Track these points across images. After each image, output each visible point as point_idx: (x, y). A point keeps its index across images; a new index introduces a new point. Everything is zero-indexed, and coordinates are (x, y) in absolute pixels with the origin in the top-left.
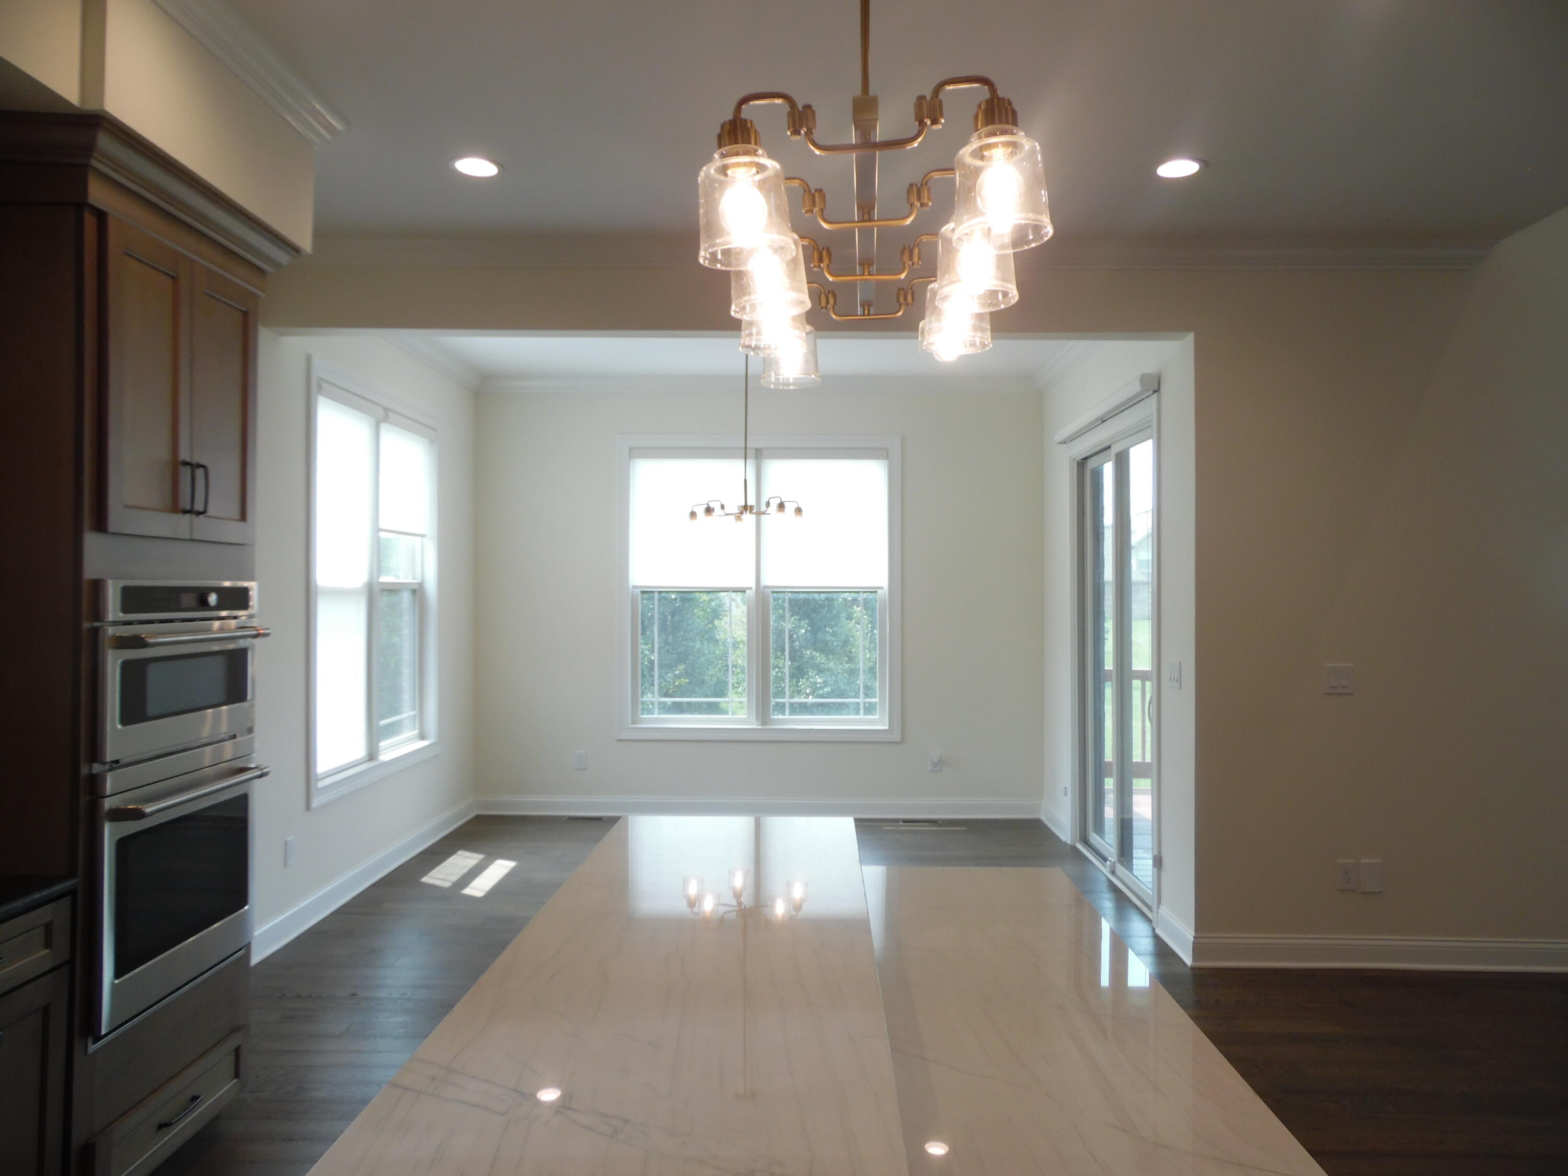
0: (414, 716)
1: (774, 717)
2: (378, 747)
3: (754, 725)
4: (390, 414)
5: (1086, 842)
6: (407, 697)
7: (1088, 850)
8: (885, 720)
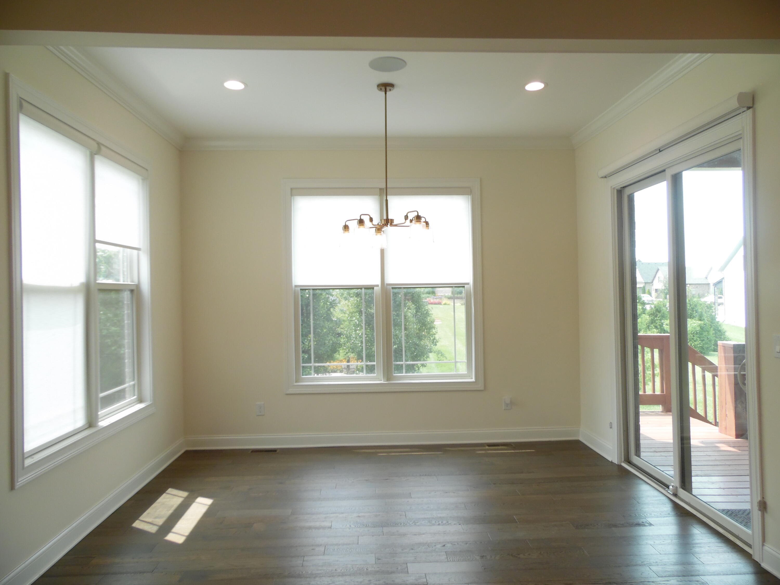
0: (134, 385)
1: (394, 375)
2: (97, 415)
3: (382, 381)
4: (103, 148)
5: (629, 462)
6: (128, 370)
7: (634, 469)
8: (472, 374)
